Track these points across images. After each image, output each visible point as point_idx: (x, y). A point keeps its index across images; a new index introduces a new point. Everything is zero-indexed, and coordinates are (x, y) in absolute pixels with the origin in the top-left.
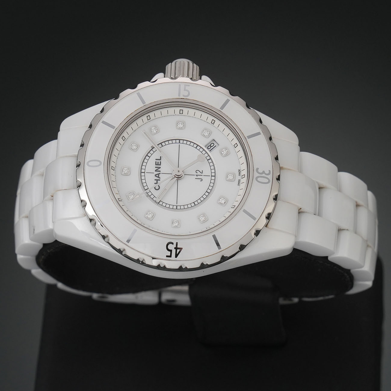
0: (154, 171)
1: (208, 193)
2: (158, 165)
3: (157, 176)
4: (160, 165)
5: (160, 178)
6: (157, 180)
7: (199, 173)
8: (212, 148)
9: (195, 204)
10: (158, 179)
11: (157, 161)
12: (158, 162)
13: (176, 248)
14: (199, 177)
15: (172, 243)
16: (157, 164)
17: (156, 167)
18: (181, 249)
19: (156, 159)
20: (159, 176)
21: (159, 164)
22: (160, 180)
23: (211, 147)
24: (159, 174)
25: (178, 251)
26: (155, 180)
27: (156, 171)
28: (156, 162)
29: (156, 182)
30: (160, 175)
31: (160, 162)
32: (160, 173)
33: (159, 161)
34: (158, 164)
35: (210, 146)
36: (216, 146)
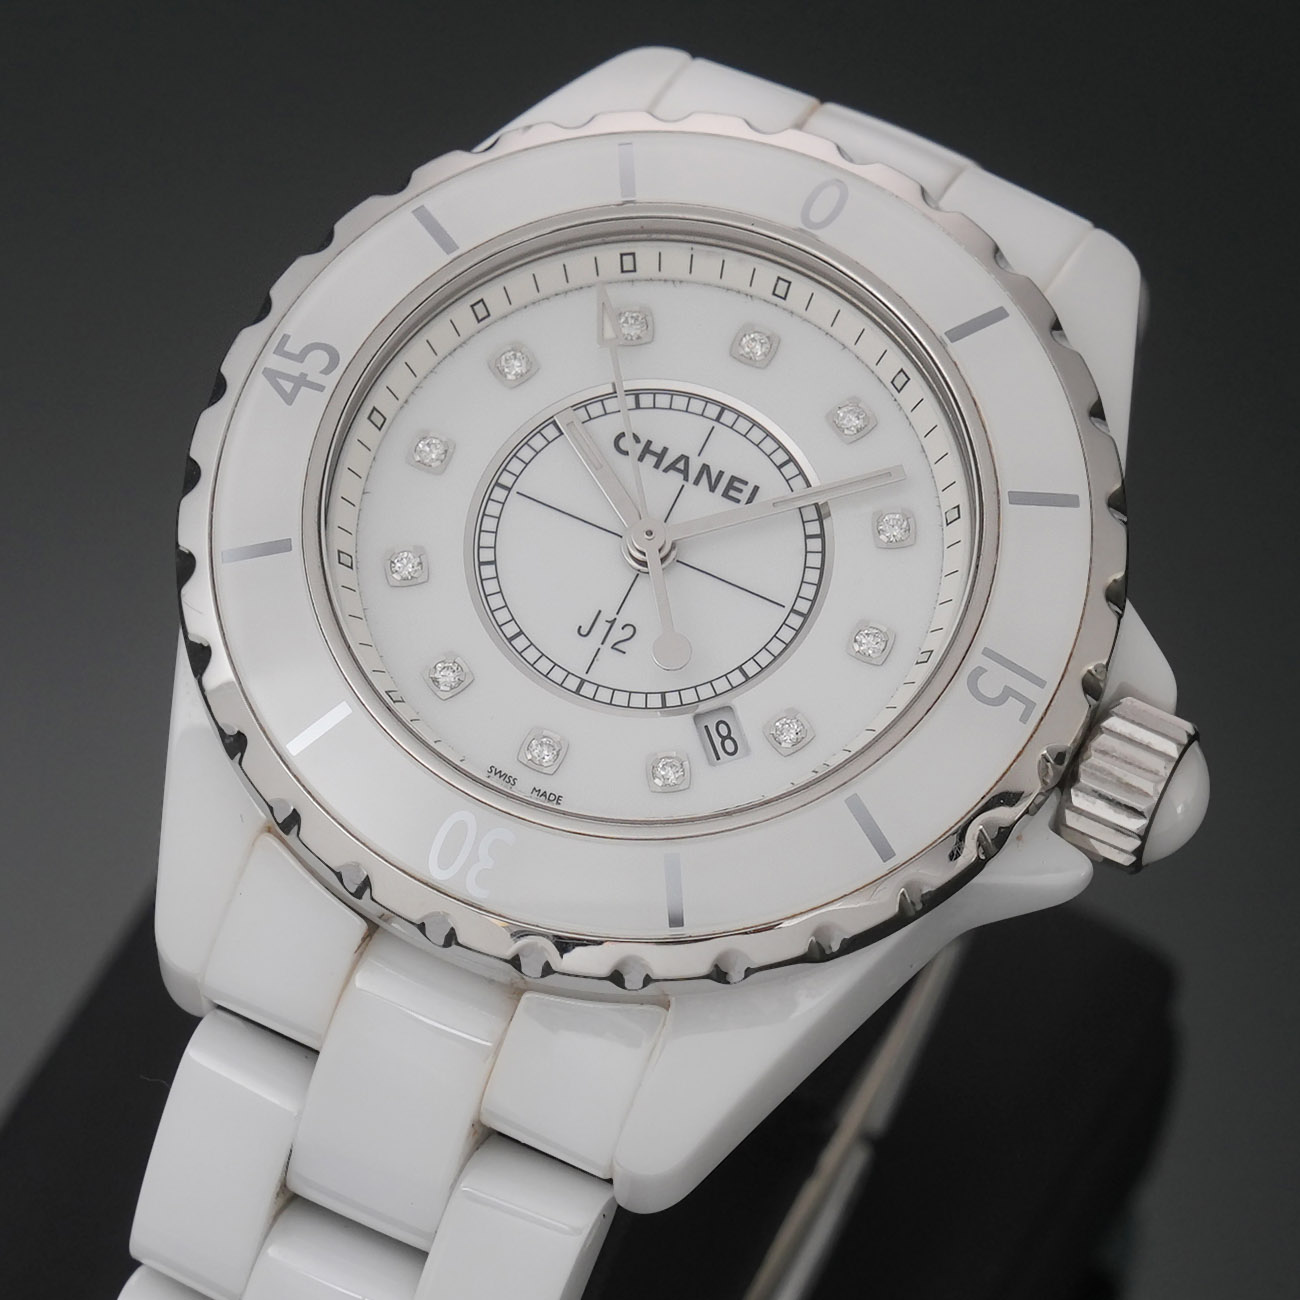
0: (706, 459)
1: (512, 639)
2: (730, 486)
3: (681, 465)
4: (725, 495)
5: (666, 470)
6: (661, 456)
7: (617, 634)
8: (717, 741)
9: (482, 564)
10: (667, 461)
11: (747, 491)
12: (741, 491)
13: (301, 381)
14: (601, 627)
15: (327, 371)
16: (737, 484)
17: (721, 473)
18: (289, 399)
19: (756, 489)
20: (679, 470)
21: (732, 493)
22: (657, 466)
23: (724, 739)
24: (685, 473)
25: (288, 386)
26: (665, 450)
27: (705, 468)
28: (746, 483)
29: (657, 447)
30: (681, 476)
31: (738, 501)
32: (686, 479)
33: (744, 497)
34: (732, 487)
35: (729, 736)
36: (718, 759)
